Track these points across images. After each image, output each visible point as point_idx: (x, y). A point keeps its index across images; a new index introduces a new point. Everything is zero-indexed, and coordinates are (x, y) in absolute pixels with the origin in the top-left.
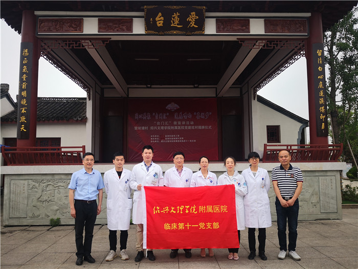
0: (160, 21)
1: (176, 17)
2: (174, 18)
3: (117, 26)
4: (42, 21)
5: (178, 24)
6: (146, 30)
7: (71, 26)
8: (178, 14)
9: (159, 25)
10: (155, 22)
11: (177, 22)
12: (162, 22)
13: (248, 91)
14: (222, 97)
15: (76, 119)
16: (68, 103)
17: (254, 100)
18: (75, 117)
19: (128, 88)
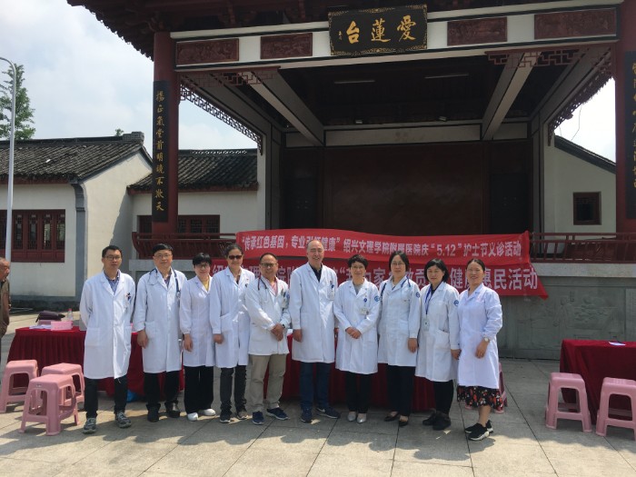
0: (353, 34)
1: (380, 27)
2: (376, 27)
3: (288, 47)
4: (182, 47)
5: (383, 38)
6: (332, 51)
7: (221, 52)
8: (382, 21)
9: (352, 41)
10: (346, 36)
11: (380, 34)
12: (357, 36)
13: (539, 129)
14: (493, 140)
15: (241, 186)
16: (232, 158)
17: (549, 145)
18: (240, 183)
19: (325, 131)
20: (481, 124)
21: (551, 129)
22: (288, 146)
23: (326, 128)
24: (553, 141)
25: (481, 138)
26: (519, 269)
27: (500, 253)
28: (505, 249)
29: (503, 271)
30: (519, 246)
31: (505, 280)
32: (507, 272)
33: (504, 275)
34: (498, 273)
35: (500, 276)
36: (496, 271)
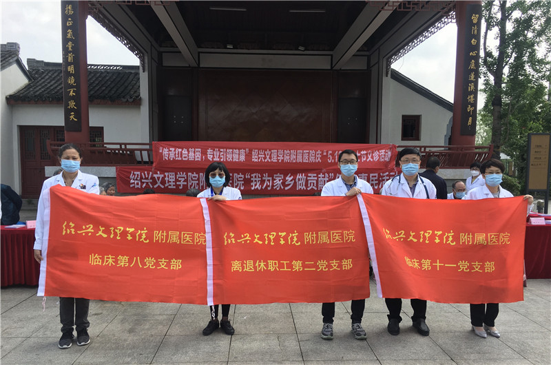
13: (378, 62)
14: (340, 69)
15: (124, 100)
16: (108, 73)
17: (387, 76)
18: (124, 97)
19: (199, 53)
20: (332, 55)
21: (389, 63)
22: (164, 64)
23: (200, 50)
24: (390, 73)
25: (332, 67)
26: (387, 173)
27: (376, 158)
28: (379, 156)
29: (376, 175)
30: (390, 153)
31: (377, 182)
32: (379, 175)
33: (376, 178)
34: (372, 177)
35: (374, 178)
36: (371, 175)
